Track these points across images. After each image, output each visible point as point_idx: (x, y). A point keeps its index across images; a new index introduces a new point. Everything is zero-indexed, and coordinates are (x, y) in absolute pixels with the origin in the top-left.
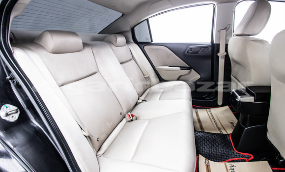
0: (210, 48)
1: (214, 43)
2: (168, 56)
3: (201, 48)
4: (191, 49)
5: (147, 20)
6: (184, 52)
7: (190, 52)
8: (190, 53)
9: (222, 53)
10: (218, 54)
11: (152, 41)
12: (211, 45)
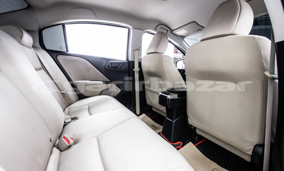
0: (127, 65)
1: (130, 60)
2: (88, 69)
3: (119, 63)
4: (111, 64)
5: (63, 25)
6: (105, 67)
7: (110, 66)
8: (111, 68)
9: (136, 69)
10: (134, 70)
11: (67, 51)
12: (127, 61)
